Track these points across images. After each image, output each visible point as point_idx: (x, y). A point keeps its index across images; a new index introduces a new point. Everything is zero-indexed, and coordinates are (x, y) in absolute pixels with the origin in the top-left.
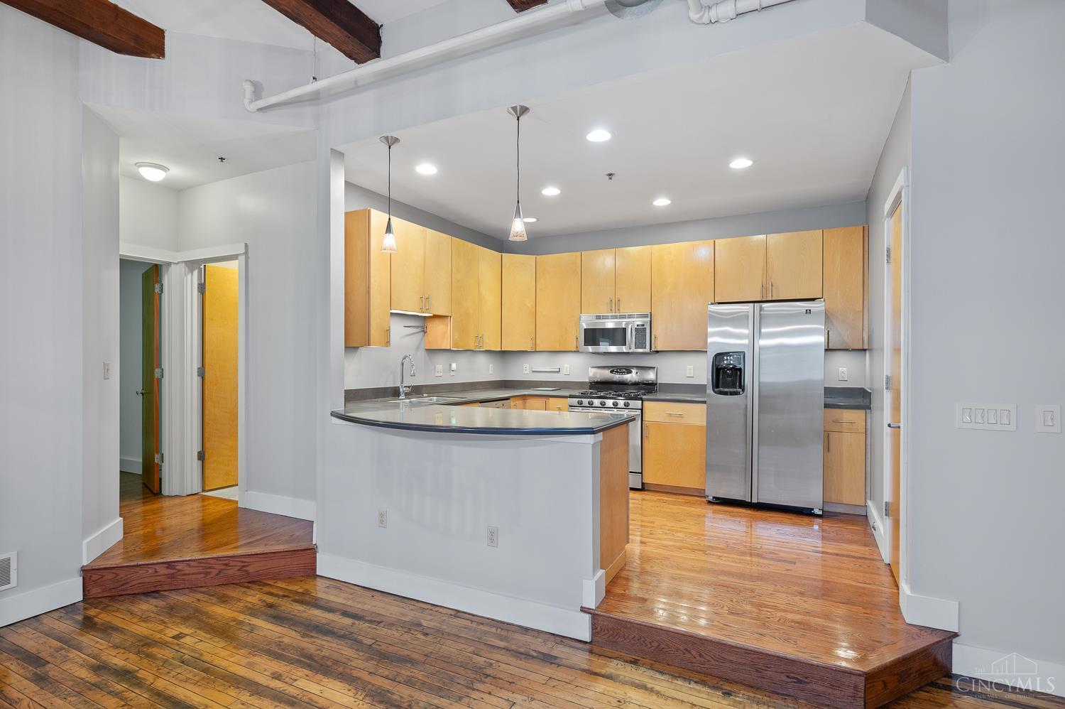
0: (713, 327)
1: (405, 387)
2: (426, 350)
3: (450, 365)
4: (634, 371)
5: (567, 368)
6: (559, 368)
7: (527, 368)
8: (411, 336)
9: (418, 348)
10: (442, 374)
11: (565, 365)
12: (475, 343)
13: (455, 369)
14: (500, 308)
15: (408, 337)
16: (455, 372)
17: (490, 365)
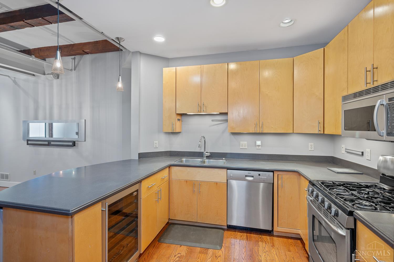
2: (232, 133)
3: (256, 142)
5: (368, 152)
6: (363, 153)
7: (344, 149)
8: (217, 125)
9: (224, 132)
10: (246, 147)
11: (367, 150)
12: (255, 128)
13: (261, 145)
14: (292, 100)
15: (216, 126)
16: (260, 146)
17: (310, 144)
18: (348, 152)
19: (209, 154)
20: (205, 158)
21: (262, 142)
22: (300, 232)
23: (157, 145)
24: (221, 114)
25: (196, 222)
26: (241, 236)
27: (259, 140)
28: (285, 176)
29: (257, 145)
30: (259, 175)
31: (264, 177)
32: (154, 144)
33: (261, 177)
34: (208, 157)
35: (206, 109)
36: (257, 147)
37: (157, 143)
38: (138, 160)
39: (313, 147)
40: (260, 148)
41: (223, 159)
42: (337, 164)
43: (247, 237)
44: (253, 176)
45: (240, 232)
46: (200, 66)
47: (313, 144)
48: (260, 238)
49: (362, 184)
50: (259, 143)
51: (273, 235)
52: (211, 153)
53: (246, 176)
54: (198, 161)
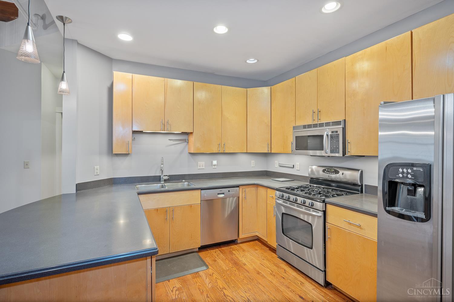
0: (382, 132)
1: (164, 176)
2: (190, 153)
3: (212, 162)
4: (341, 172)
5: (298, 165)
6: (293, 165)
7: (277, 164)
8: (175, 145)
9: (181, 152)
10: (204, 167)
11: (297, 163)
12: (218, 148)
13: (216, 164)
14: (246, 125)
15: (173, 146)
16: (216, 166)
17: (252, 161)
18: (280, 166)
19: (166, 178)
20: (162, 182)
21: (217, 162)
22: (257, 234)
23: (98, 171)
24: (183, 133)
25: (168, 253)
26: (216, 252)
27: (215, 160)
28: (248, 189)
29: (213, 164)
30: (229, 191)
31: (233, 193)
32: (95, 170)
33: (230, 193)
34: (165, 181)
35: (170, 127)
36: (213, 166)
37: (98, 169)
38: (75, 194)
39: (254, 164)
40: (216, 167)
41: (183, 181)
42: (271, 176)
43: (221, 251)
44: (223, 193)
45: (212, 250)
46: (163, 79)
47: (254, 161)
48: (230, 248)
49: (294, 187)
50: (215, 162)
51: (237, 244)
52: (169, 176)
53: (218, 194)
54: (156, 186)
